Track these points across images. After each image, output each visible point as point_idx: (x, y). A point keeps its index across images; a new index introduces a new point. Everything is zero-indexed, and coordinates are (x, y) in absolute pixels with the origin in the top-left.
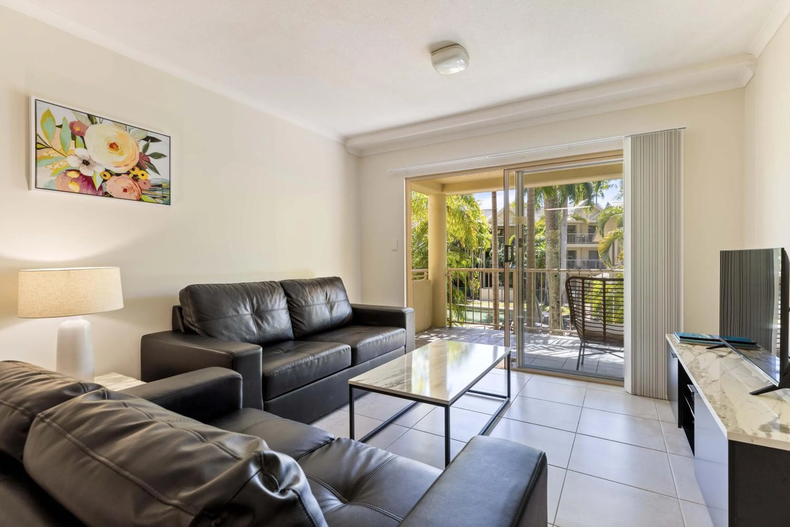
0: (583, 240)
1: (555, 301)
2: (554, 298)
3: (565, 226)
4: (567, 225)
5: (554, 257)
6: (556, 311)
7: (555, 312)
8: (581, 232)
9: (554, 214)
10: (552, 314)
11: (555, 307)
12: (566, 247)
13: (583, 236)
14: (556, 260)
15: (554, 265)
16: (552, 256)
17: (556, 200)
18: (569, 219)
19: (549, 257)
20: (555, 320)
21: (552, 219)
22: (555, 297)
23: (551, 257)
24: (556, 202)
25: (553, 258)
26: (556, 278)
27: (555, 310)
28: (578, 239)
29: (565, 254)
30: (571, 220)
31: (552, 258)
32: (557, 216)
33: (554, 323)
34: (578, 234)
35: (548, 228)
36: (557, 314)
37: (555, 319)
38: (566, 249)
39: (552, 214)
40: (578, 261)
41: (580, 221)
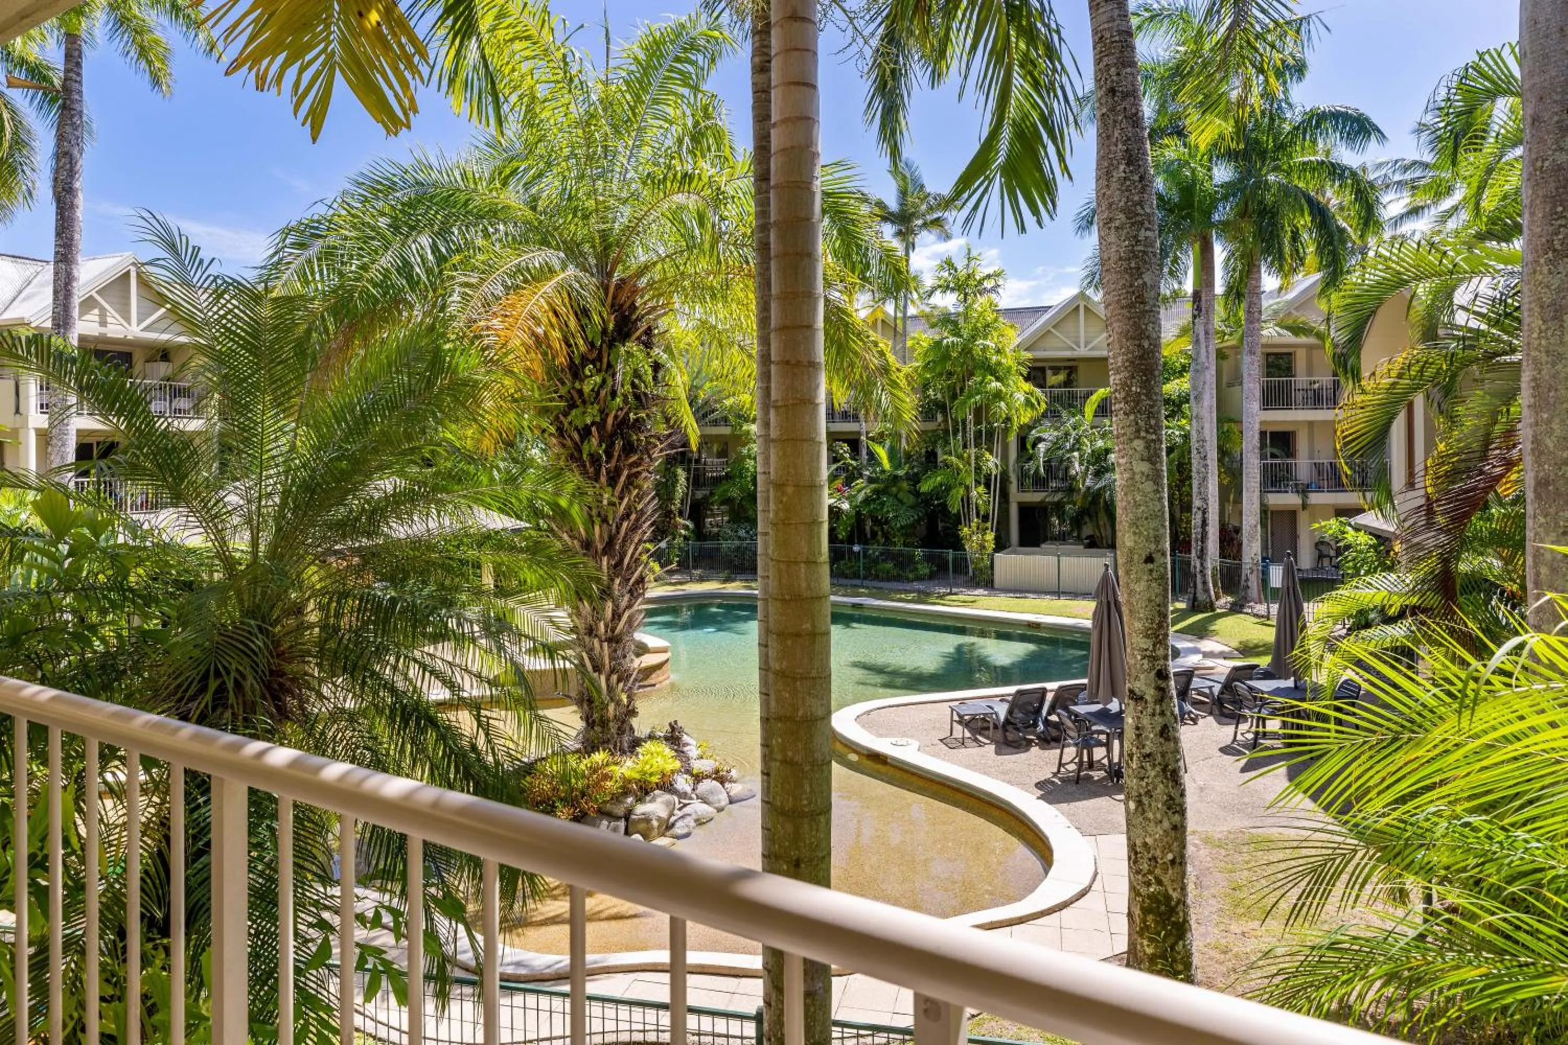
0: (1317, 399)
1: (1146, 667)
2: (1143, 658)
3: (1252, 353)
4: (1259, 351)
6: (1153, 715)
7: (1146, 721)
8: (1310, 373)
10: (1138, 728)
11: (1148, 697)
12: (1258, 420)
13: (1316, 386)
14: (1149, 486)
17: (1147, 225)
18: (1270, 332)
20: (1149, 755)
21: (1130, 306)
22: (1146, 650)
23: (1126, 476)
24: (1149, 234)
26: (1150, 566)
27: (1150, 710)
28: (1300, 395)
29: (1256, 441)
30: (1275, 334)
31: (1132, 479)
32: (1152, 294)
33: (1142, 767)
34: (1301, 379)
35: (1117, 346)
36: (1159, 728)
37: (1147, 750)
38: (1257, 427)
39: (1131, 286)
40: (1303, 465)
41: (1303, 339)
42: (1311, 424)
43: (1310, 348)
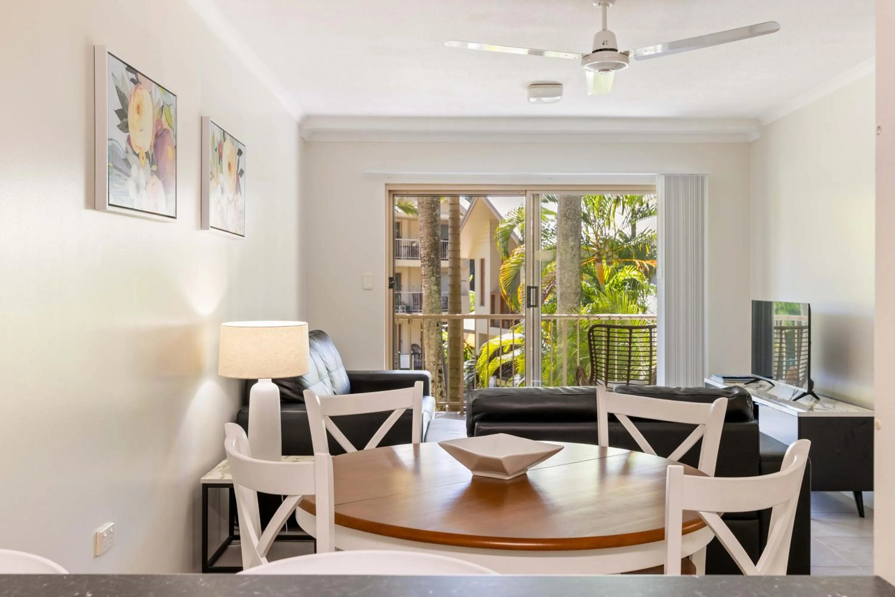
5: (435, 290)
9: (434, 213)
15: (434, 304)
16: (430, 289)
19: (426, 291)
21: (431, 223)
25: (433, 292)
28: (405, 250)
31: (430, 292)
34: (405, 240)
42: (409, 268)
43: (410, 220)
